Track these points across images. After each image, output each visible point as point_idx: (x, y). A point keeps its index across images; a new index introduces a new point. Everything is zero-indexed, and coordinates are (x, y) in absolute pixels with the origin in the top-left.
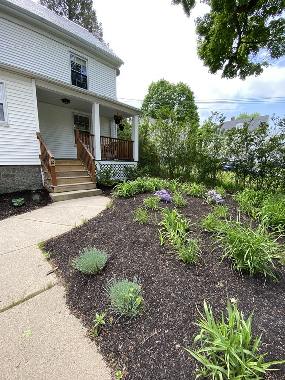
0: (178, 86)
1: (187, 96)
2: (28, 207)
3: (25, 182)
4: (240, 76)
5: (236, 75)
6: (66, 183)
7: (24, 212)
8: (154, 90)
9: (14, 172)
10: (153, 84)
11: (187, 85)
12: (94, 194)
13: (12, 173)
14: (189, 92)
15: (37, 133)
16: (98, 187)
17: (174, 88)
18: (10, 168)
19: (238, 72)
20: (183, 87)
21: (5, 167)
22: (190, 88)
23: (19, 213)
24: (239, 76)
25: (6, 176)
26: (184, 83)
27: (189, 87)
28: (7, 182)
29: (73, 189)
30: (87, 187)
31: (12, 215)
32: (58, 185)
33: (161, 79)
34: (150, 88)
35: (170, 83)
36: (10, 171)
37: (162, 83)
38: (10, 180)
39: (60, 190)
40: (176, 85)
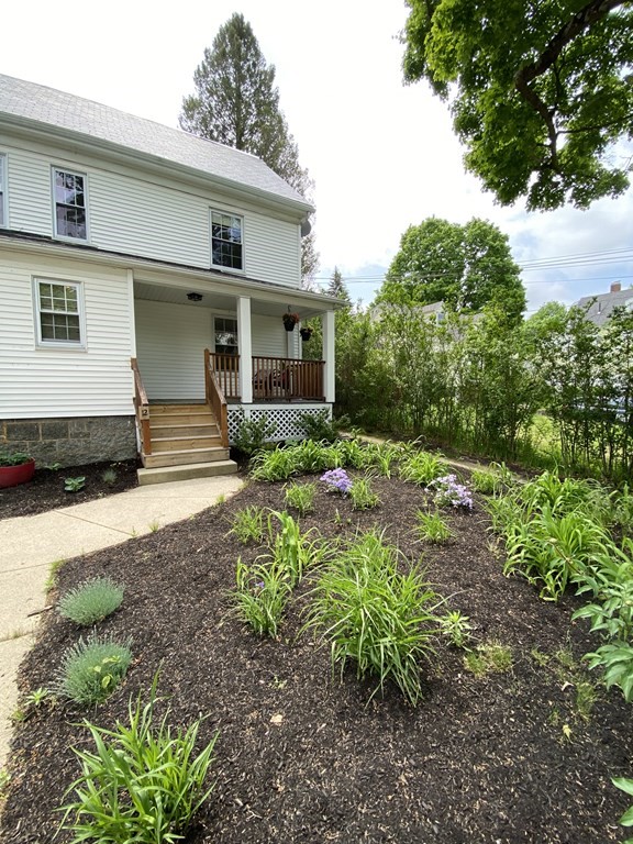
0: (468, 227)
1: (491, 247)
2: (88, 493)
3: (106, 446)
4: (574, 202)
5: (563, 201)
6: (172, 449)
7: (77, 502)
8: (412, 242)
9: (89, 427)
10: (410, 230)
11: (489, 223)
12: (221, 472)
13: (86, 430)
14: (497, 237)
15: (133, 360)
16: (232, 458)
17: (459, 233)
18: (85, 422)
19: (568, 194)
20: (479, 228)
21: (76, 421)
22: (497, 228)
23: (68, 503)
24: (571, 201)
25: (76, 435)
26: (483, 220)
27: (495, 226)
28: (77, 446)
29: (181, 461)
30: (210, 457)
31: (56, 506)
32: (154, 454)
33: (428, 219)
34: (404, 238)
35: (451, 222)
36: (83, 427)
37: (431, 226)
38: (82, 444)
39: (157, 464)
40: (463, 225)
